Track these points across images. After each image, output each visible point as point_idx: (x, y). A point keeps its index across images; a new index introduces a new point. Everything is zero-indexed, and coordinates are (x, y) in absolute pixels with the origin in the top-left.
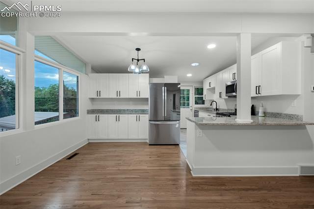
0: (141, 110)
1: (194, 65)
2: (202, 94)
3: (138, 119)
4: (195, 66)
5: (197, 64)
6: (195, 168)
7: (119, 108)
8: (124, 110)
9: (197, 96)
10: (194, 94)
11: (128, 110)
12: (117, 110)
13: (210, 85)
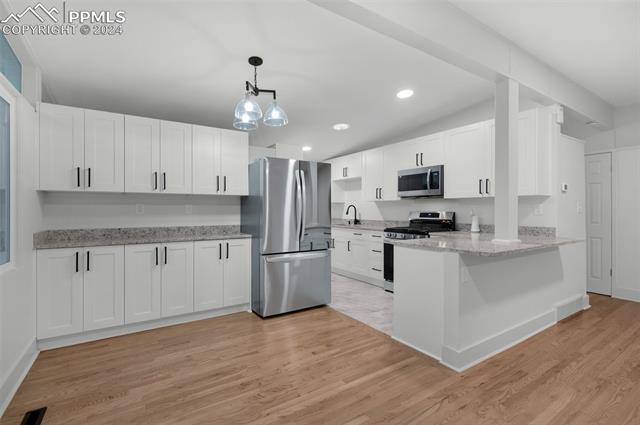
0: (217, 227)
1: (338, 127)
3: (224, 253)
4: (342, 131)
5: (345, 126)
6: (461, 353)
7: (152, 226)
8: (168, 229)
11: (179, 228)
12: (143, 230)
13: (345, 174)
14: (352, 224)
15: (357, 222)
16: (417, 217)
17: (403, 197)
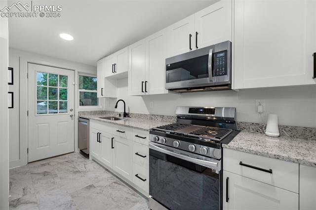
2: (96, 88)
9: (84, 90)
10: (77, 87)
13: (114, 71)
14: (122, 117)
15: (126, 115)
16: (186, 112)
17: (170, 90)
